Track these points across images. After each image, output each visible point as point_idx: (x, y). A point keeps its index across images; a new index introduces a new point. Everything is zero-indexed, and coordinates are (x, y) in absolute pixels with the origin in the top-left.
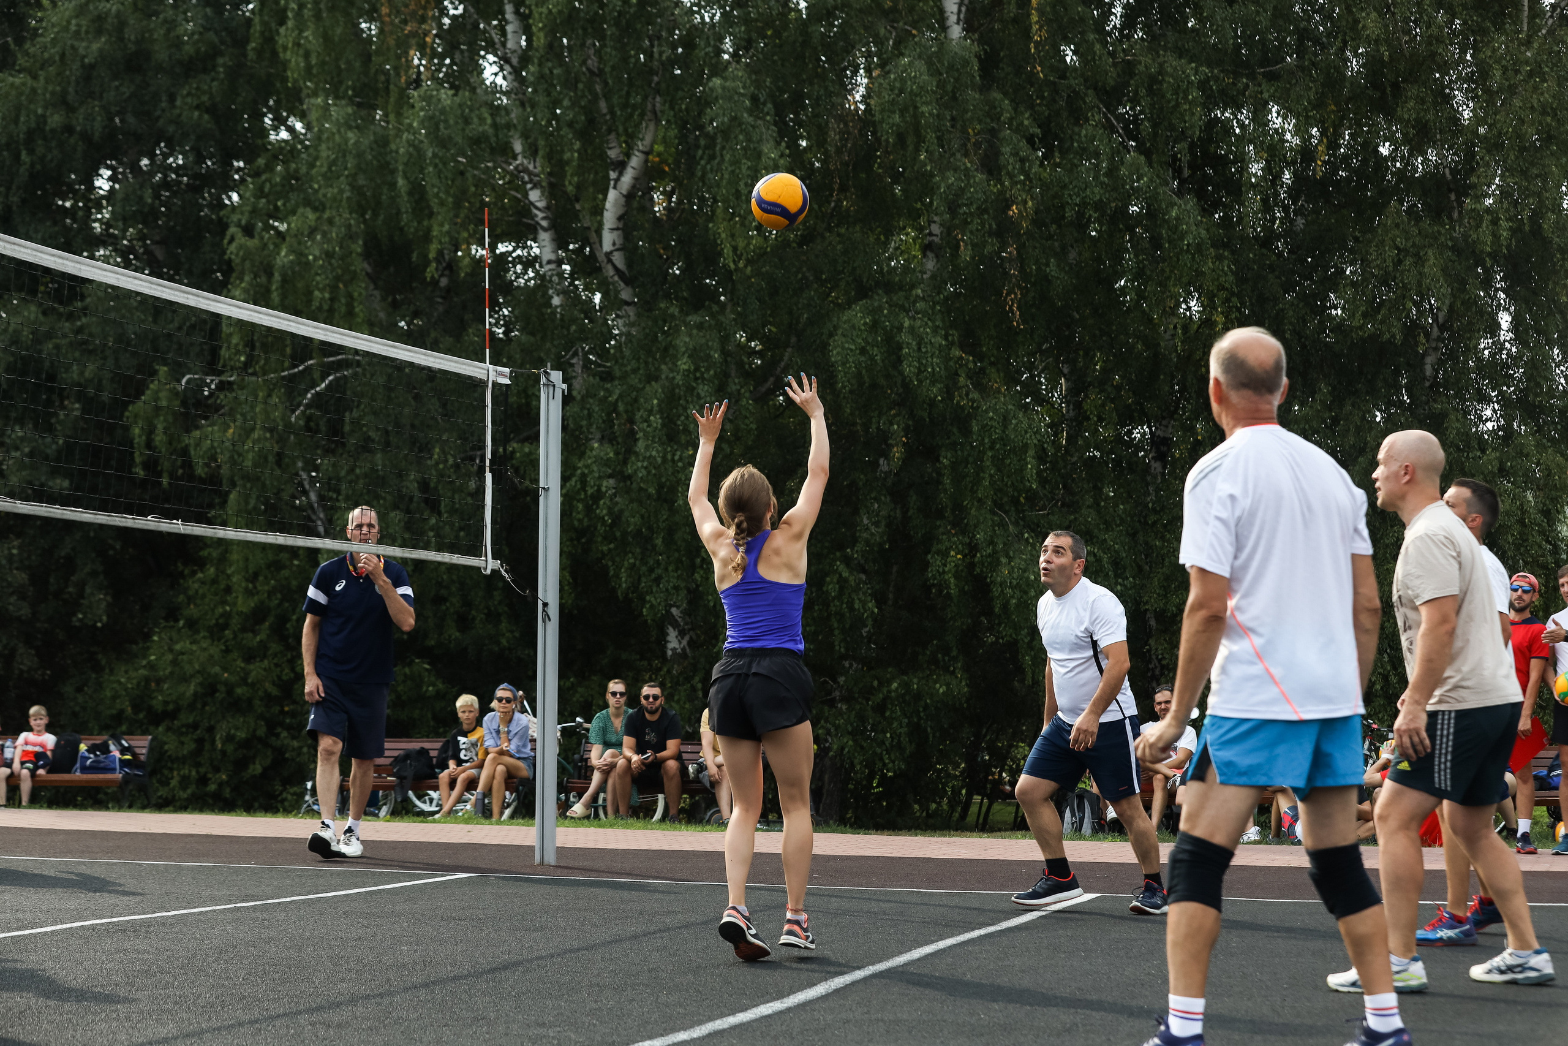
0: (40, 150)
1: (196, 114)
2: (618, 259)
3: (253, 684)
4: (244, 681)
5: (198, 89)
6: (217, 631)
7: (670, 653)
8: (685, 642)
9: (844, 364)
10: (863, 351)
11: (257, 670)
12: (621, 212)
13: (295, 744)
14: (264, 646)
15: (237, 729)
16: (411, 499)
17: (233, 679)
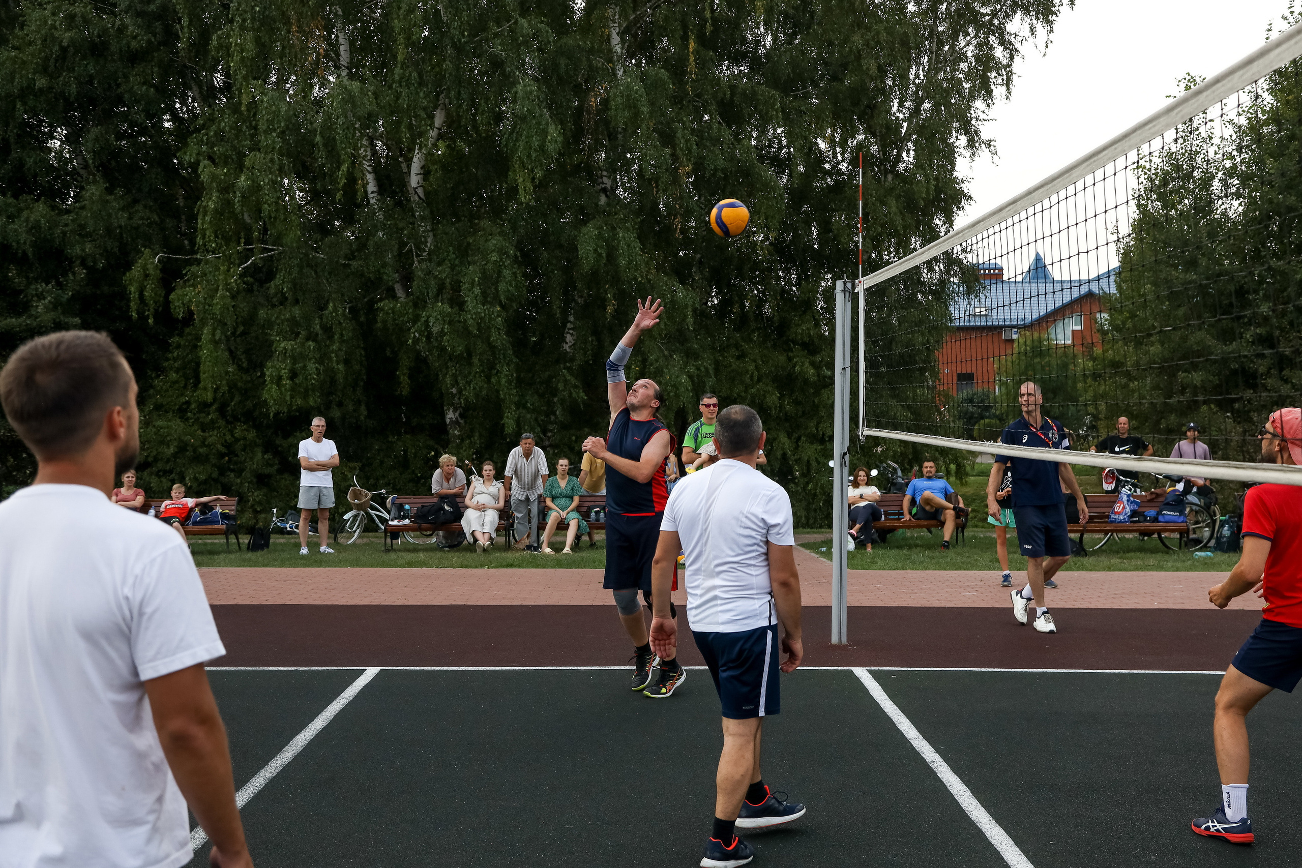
0: (31, 103)
1: (144, 88)
2: (420, 191)
3: (208, 446)
4: (203, 444)
5: (143, 72)
6: (182, 412)
7: (448, 421)
8: (457, 414)
9: (586, 259)
10: (595, 250)
11: (213, 437)
12: (422, 163)
13: (239, 481)
14: (212, 422)
15: (200, 473)
16: (317, 335)
17: (198, 443)
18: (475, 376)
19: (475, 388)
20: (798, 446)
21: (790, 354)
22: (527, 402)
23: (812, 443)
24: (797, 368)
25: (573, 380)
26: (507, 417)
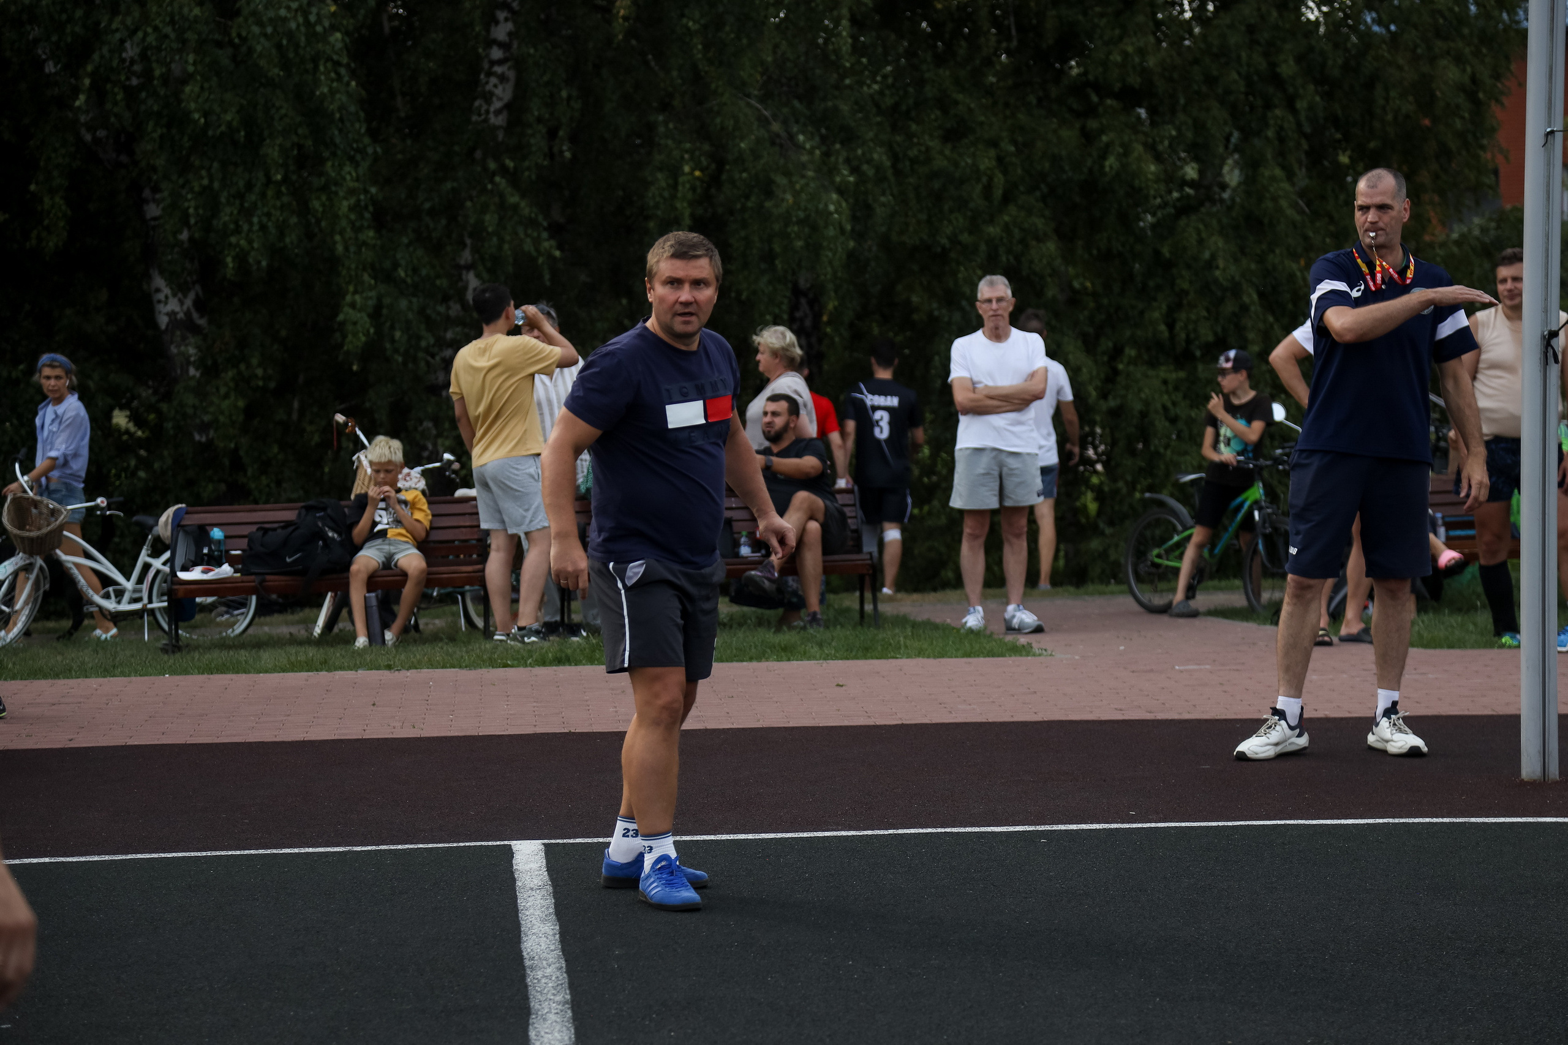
7: (163, 321)
18: (263, 195)
19: (263, 227)
20: (1116, 372)
21: (1093, 124)
22: (396, 265)
23: (1153, 364)
24: (1111, 162)
25: (526, 209)
26: (353, 305)
